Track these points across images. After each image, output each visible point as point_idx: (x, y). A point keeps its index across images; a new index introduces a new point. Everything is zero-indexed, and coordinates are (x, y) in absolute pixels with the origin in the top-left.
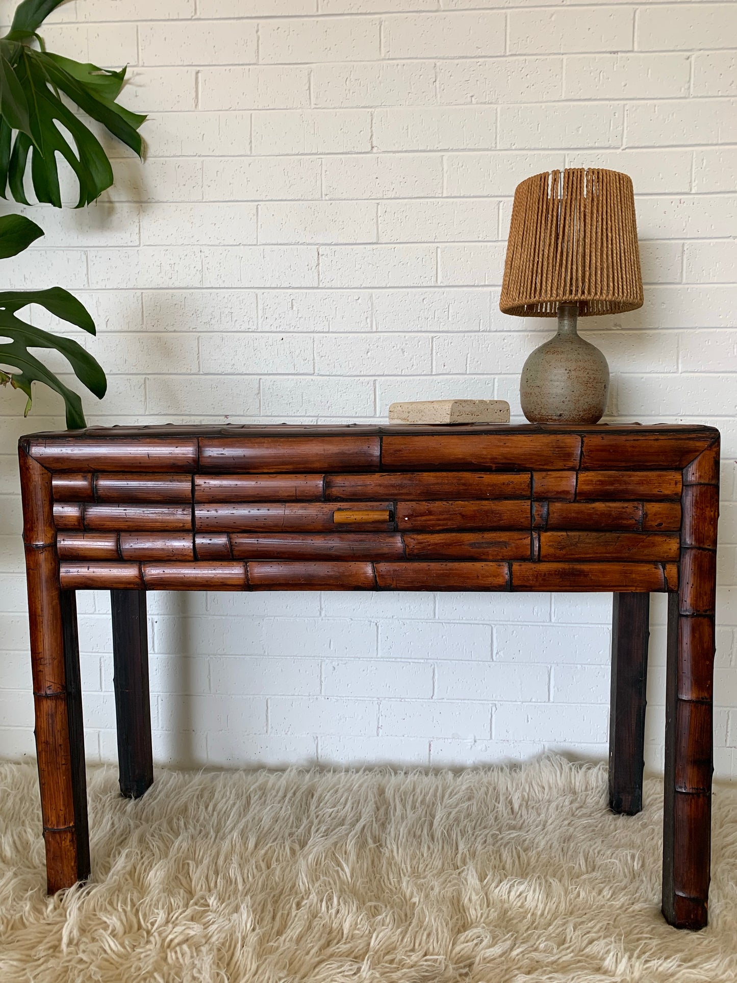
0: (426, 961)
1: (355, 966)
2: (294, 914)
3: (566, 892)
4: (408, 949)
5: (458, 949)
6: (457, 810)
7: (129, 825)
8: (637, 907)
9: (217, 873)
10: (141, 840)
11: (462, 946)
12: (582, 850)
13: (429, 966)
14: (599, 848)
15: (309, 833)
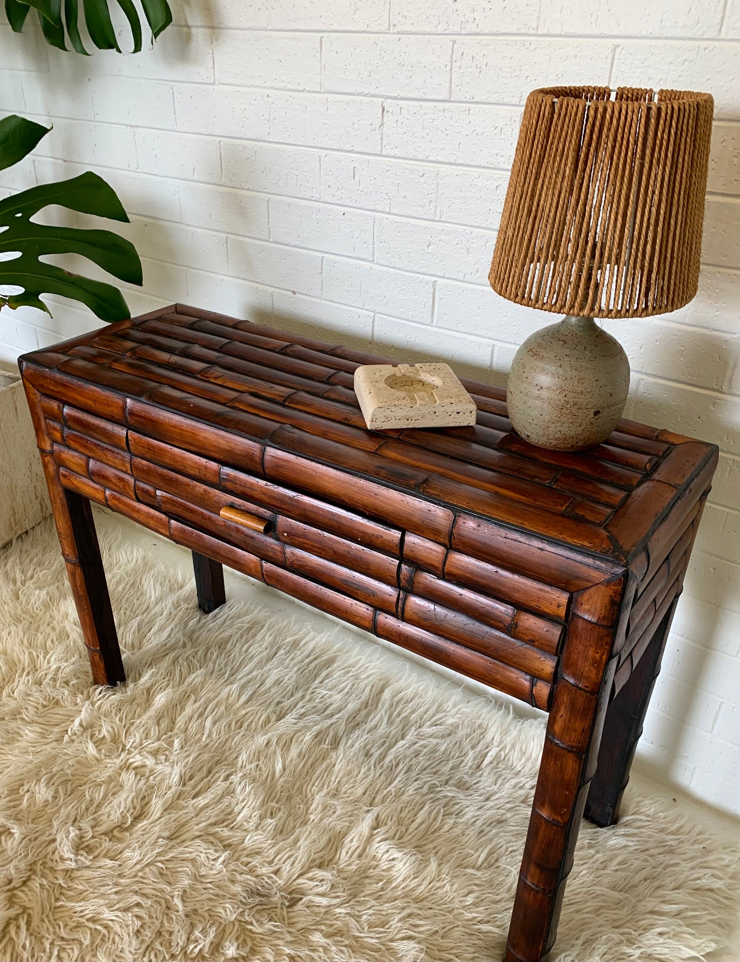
0: (270, 878)
1: (217, 855)
2: (219, 783)
3: (438, 877)
4: (268, 860)
5: (300, 881)
6: (422, 742)
7: (180, 641)
8: (485, 927)
9: (201, 715)
10: (175, 661)
11: (305, 881)
12: (494, 843)
13: (267, 882)
14: (515, 848)
15: (295, 707)
